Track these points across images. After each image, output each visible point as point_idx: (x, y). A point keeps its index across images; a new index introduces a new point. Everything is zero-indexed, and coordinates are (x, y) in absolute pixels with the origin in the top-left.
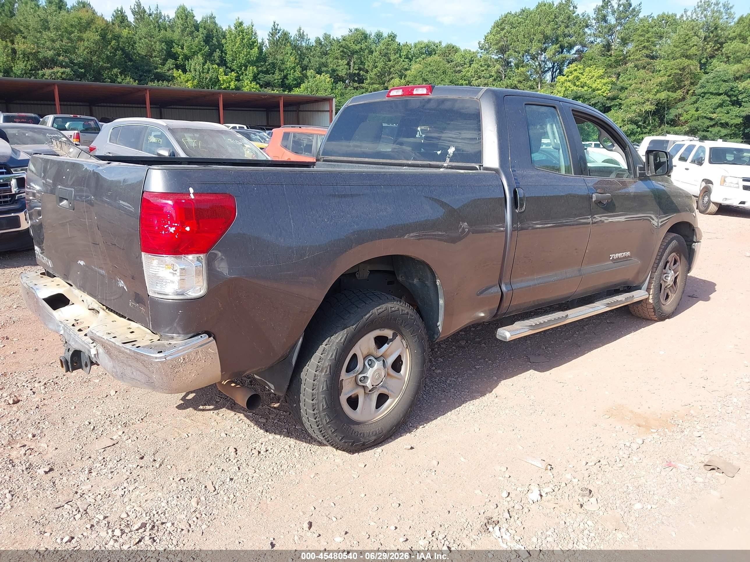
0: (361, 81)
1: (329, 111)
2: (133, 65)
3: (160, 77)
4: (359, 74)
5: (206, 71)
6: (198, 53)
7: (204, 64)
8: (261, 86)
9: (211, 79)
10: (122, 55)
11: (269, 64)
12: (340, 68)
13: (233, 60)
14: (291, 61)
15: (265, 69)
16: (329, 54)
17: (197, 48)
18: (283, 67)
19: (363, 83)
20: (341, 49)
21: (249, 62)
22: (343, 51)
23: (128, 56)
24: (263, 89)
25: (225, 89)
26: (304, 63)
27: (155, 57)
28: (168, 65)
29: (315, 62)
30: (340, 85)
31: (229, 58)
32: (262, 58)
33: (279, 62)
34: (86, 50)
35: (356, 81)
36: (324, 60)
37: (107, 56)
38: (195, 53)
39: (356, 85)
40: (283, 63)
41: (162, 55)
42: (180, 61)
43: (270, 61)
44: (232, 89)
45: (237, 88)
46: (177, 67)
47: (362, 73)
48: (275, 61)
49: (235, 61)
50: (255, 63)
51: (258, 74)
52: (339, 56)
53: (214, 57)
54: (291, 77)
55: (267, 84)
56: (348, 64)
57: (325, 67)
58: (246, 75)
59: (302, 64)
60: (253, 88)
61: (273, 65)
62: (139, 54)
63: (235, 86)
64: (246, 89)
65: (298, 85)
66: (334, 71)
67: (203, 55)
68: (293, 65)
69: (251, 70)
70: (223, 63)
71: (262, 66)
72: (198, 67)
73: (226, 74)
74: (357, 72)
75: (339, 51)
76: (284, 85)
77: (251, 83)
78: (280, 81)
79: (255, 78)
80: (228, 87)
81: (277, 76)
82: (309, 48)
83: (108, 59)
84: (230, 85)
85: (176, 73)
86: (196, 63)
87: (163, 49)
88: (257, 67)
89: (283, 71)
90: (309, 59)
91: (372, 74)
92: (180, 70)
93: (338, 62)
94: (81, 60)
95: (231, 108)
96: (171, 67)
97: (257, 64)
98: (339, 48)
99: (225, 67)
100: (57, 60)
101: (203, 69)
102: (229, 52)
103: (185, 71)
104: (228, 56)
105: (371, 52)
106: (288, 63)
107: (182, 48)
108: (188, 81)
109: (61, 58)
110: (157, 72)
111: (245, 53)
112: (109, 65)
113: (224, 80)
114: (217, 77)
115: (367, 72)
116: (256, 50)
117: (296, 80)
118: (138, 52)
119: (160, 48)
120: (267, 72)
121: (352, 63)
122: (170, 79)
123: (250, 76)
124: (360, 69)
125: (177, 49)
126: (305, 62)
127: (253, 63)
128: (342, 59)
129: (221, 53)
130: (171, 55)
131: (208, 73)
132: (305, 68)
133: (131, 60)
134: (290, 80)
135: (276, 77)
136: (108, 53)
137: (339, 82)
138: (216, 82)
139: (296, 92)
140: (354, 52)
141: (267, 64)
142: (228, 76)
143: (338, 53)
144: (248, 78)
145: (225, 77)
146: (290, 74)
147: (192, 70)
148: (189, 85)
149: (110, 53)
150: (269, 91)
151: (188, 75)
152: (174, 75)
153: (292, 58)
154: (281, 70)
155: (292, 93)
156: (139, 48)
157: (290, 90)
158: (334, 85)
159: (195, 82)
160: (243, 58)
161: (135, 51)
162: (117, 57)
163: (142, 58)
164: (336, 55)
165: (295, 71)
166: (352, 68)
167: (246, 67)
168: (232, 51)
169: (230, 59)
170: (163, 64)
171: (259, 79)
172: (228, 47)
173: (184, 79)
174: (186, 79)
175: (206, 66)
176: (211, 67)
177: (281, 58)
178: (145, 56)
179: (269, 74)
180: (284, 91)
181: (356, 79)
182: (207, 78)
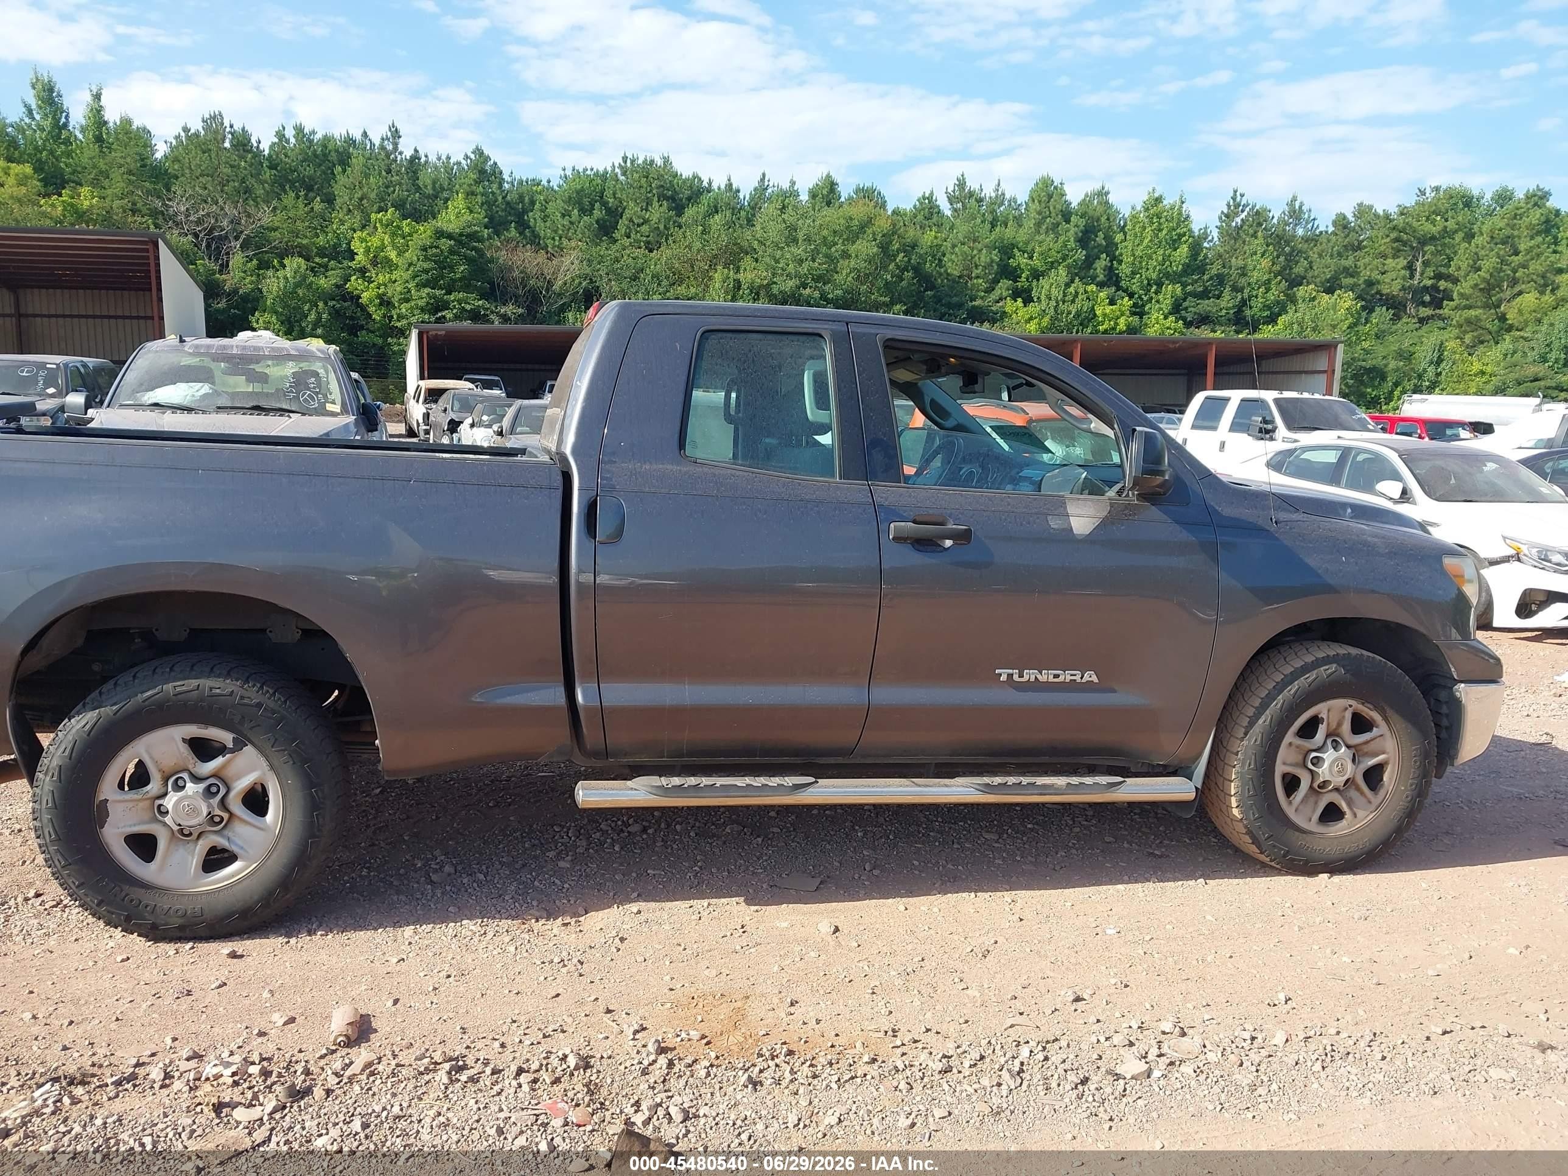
0: (1437, 304)
1: (1325, 372)
2: (934, 296)
3: (978, 315)
4: (1435, 288)
5: (1069, 298)
6: (1060, 264)
7: (1068, 285)
8: (1188, 324)
9: (1078, 314)
10: (913, 278)
11: (1211, 278)
12: (1387, 278)
13: (1134, 273)
14: (1261, 267)
15: (1201, 289)
16: (1365, 247)
17: (1059, 255)
18: (1243, 281)
19: (1441, 308)
20: (1393, 235)
21: (1167, 275)
22: (1397, 240)
23: (925, 280)
24: (1192, 328)
25: (1105, 332)
26: (1295, 270)
27: (978, 277)
28: (1000, 292)
29: (1324, 267)
30: (1381, 315)
31: (1124, 269)
32: (1196, 265)
33: (1234, 273)
34: (852, 275)
35: (1424, 304)
36: (1349, 262)
37: (887, 283)
38: (1053, 265)
39: (1425, 312)
40: (1244, 275)
41: (990, 274)
42: (1022, 283)
43: (1214, 272)
44: (1121, 333)
45: (1131, 330)
46: (1016, 294)
47: (1442, 285)
48: (1226, 271)
49: (1138, 276)
50: (1181, 275)
51: (1185, 300)
52: (1389, 251)
53: (1095, 269)
54: (1257, 304)
55: (1204, 320)
56: (1410, 267)
57: (1352, 276)
58: (1158, 301)
59: (1290, 274)
60: (1168, 328)
61: (1221, 279)
62: (948, 274)
63: (1128, 326)
64: (1152, 331)
65: (1272, 320)
66: (1370, 283)
67: (1068, 267)
68: (1266, 277)
69: (1171, 290)
70: (1112, 279)
71: (1196, 281)
72: (1054, 292)
73: (1112, 302)
74: (1429, 283)
75: (1388, 240)
76: (1239, 320)
77: (1166, 318)
78: (1232, 312)
79: (1176, 309)
80: (1114, 329)
81: (1227, 302)
82: (1313, 239)
83: (888, 289)
84: (1117, 324)
85: (1009, 306)
86: (1052, 284)
87: (992, 261)
88: (1184, 285)
89: (1241, 290)
90: (1311, 263)
91: (1465, 287)
92: (1020, 300)
93: (1384, 264)
94: (839, 292)
95: (1109, 371)
96: (1005, 294)
97: (1184, 279)
98: (1387, 232)
99: (1113, 289)
100: (801, 295)
101: (1065, 295)
102: (1127, 259)
103: (1028, 301)
104: (1124, 266)
105: (1470, 236)
106: (1255, 274)
107: (1031, 258)
108: (1031, 319)
109: (808, 291)
110: (973, 307)
111: (1160, 258)
112: (888, 299)
113: (1105, 315)
114: (1093, 309)
115: (1456, 281)
116: (1184, 250)
117: (1269, 308)
118: (946, 271)
119: (988, 260)
120: (1204, 295)
121: (1418, 265)
122: (997, 318)
123: (1167, 303)
124: (1439, 276)
125: (1020, 260)
126: (1299, 270)
127: (1174, 278)
128: (1395, 257)
129: (1111, 261)
130: (1008, 272)
131: (1073, 301)
132: (1296, 282)
133: (932, 287)
134: (1255, 309)
135: (1223, 304)
136: (889, 277)
137: (1378, 309)
138: (1088, 318)
139: (1267, 333)
140: (1424, 241)
141: (1206, 277)
142: (1114, 307)
143: (1384, 244)
144: (1161, 309)
145: (1108, 309)
146: (1256, 297)
147: (1043, 297)
148: (1032, 327)
149: (892, 277)
150: (1204, 333)
151: (1033, 309)
152: (1007, 310)
153: (1265, 263)
154: (1236, 289)
155: (1258, 336)
156: (950, 264)
157: (1255, 329)
158: (1364, 314)
159: (1046, 321)
160: (1155, 267)
161: (942, 270)
162: (904, 283)
163: (954, 281)
164: (1382, 248)
165: (1268, 290)
166: (1417, 276)
167: (1160, 285)
168: (1134, 255)
169: (1128, 271)
170: (990, 290)
171: (1186, 309)
172: (1125, 250)
173: (1023, 317)
174: (1027, 317)
175: (1072, 290)
176: (1081, 290)
177: (1241, 263)
178: (960, 277)
179: (1209, 298)
180: (1238, 332)
181: (1427, 298)
182: (1069, 313)
